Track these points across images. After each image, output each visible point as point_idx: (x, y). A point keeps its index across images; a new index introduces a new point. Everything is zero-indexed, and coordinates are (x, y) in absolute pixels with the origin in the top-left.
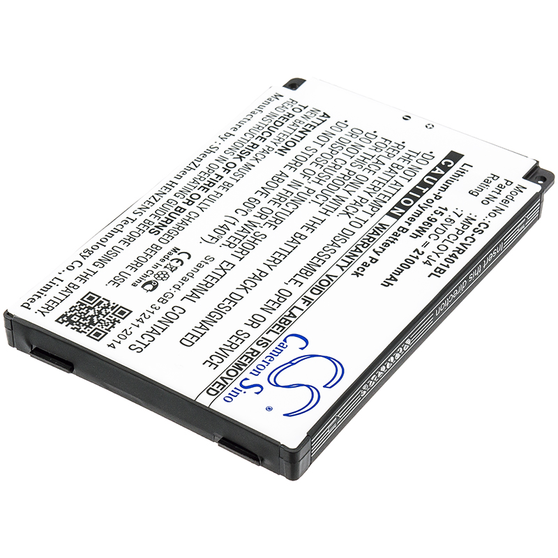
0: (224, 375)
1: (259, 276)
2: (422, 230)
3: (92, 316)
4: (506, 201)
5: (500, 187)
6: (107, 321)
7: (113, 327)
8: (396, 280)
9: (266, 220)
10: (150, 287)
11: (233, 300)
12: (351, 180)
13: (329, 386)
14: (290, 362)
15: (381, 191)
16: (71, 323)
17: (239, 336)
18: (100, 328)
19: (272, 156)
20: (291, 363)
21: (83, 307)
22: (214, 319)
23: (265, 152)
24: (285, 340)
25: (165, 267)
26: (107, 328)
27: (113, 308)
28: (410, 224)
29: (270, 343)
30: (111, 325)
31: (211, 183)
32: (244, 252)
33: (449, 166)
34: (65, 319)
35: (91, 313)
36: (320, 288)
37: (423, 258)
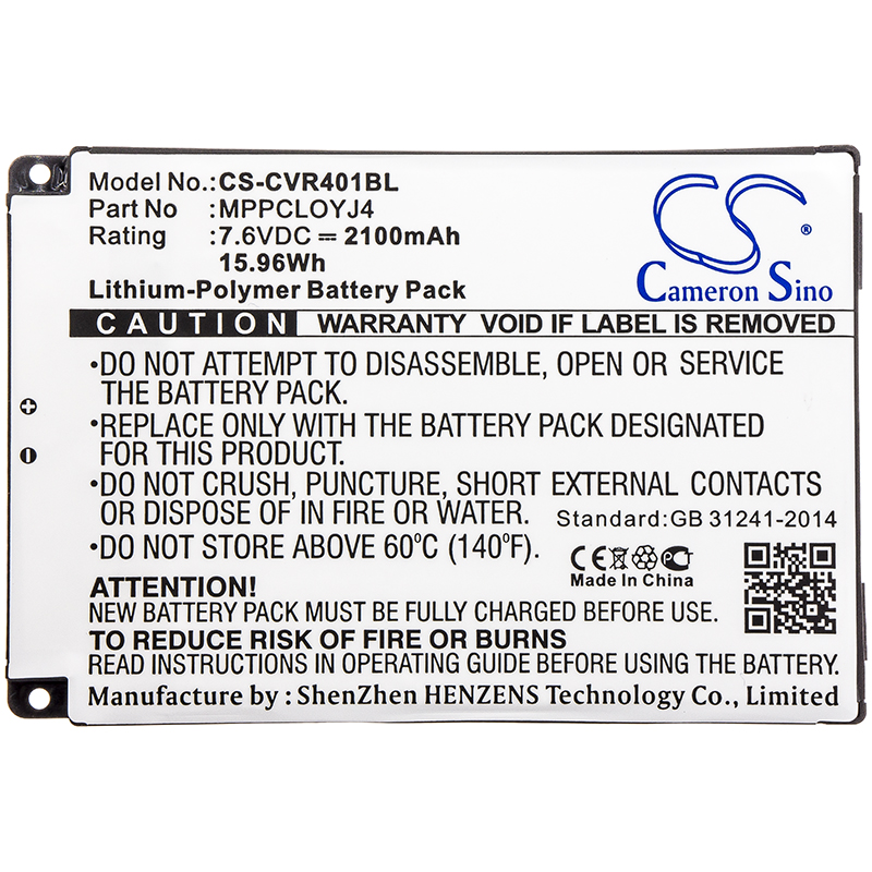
0: (784, 330)
1: (556, 424)
2: (298, 262)
3: (792, 591)
4: (147, 184)
5: (114, 211)
6: (787, 563)
7: (793, 547)
8: (435, 230)
9: (426, 498)
10: (680, 558)
11: (627, 425)
12: (248, 437)
13: (711, 182)
14: (701, 262)
15: (246, 376)
16: (824, 609)
17: (694, 365)
18: (807, 563)
19: (264, 594)
20: (701, 259)
21: (782, 618)
22: (684, 423)
23: (262, 611)
24: (662, 298)
25: (623, 567)
26: (800, 552)
27: (755, 575)
28: (295, 288)
29: (681, 314)
30: (790, 553)
31: (394, 637)
32: (514, 480)
33: (112, 317)
34: (822, 624)
35: (786, 597)
36: (525, 323)
37: (361, 222)
